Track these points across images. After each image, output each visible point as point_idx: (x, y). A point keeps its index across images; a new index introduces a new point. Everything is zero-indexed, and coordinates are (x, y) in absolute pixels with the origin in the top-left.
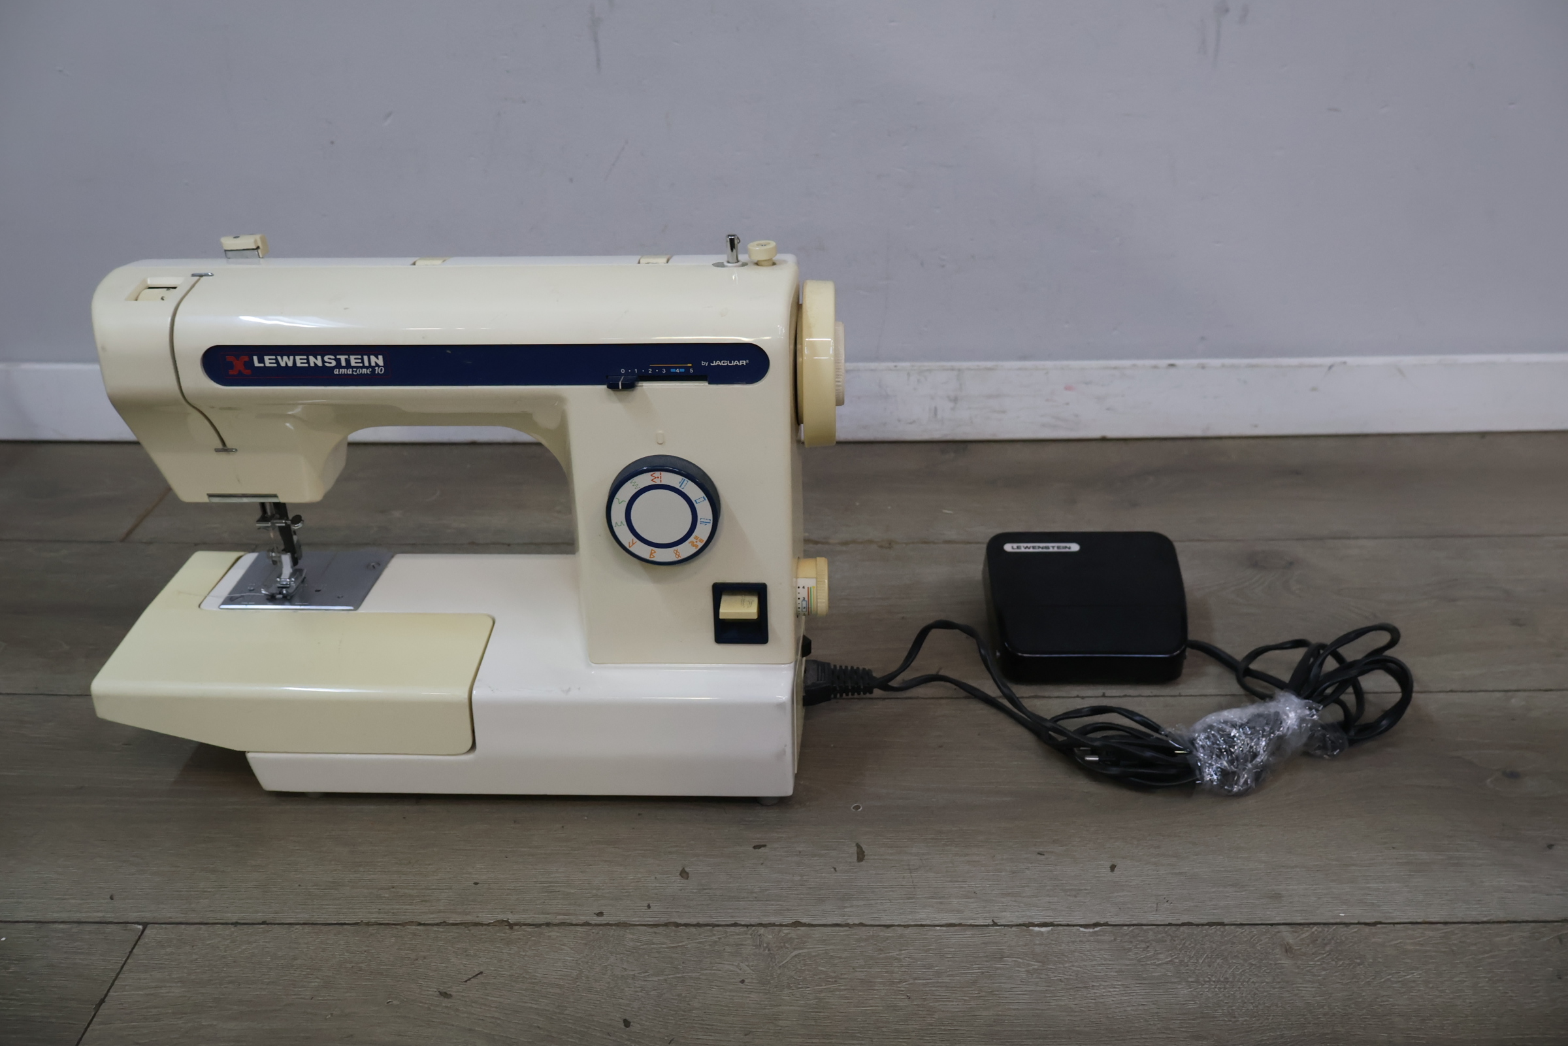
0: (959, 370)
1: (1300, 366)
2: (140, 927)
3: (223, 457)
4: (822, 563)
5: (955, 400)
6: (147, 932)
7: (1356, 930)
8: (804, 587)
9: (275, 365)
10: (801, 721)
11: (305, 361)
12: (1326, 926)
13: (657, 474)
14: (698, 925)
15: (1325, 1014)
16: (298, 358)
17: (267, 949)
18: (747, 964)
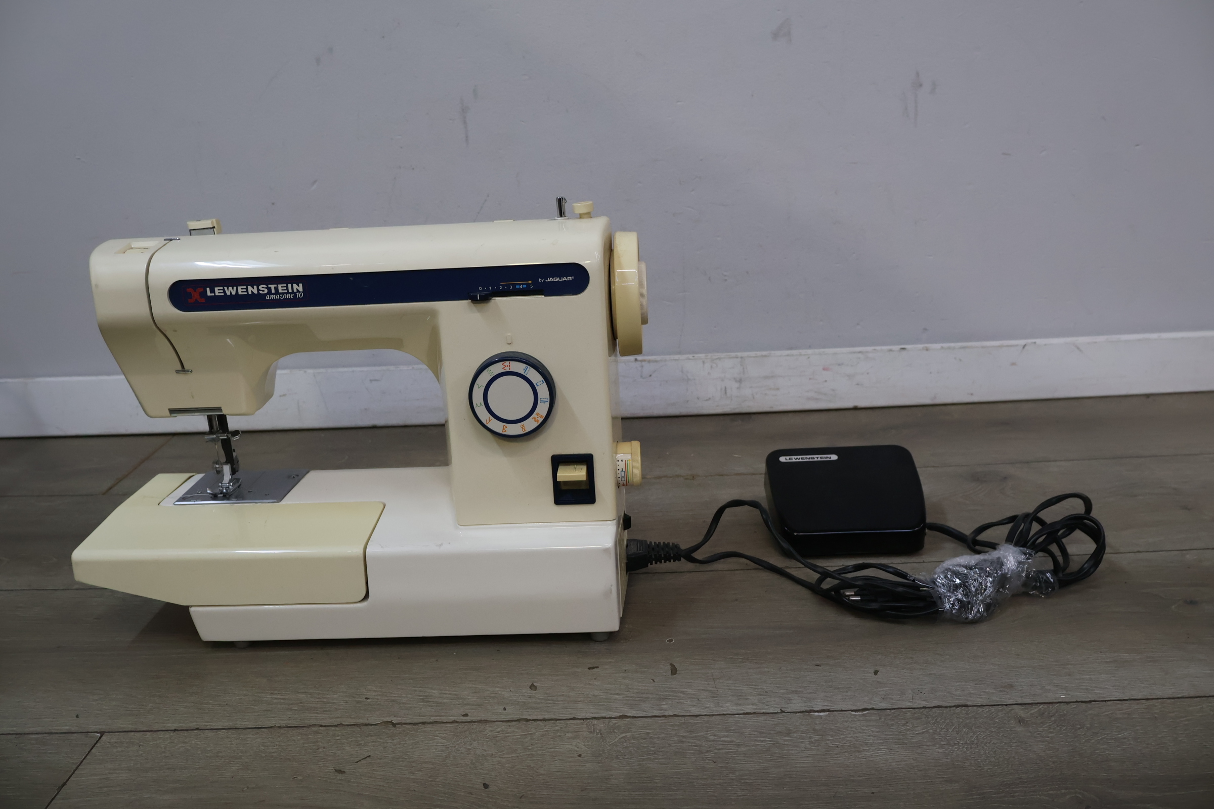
0: (742, 358)
1: (1001, 347)
2: (99, 735)
3: (182, 377)
4: (636, 445)
5: (740, 381)
6: (104, 738)
7: (1075, 706)
8: (622, 461)
9: (223, 294)
10: (625, 588)
11: (245, 290)
12: (1051, 704)
13: (507, 363)
14: (544, 720)
15: (1053, 763)
16: (239, 288)
17: (199, 746)
18: (583, 744)
